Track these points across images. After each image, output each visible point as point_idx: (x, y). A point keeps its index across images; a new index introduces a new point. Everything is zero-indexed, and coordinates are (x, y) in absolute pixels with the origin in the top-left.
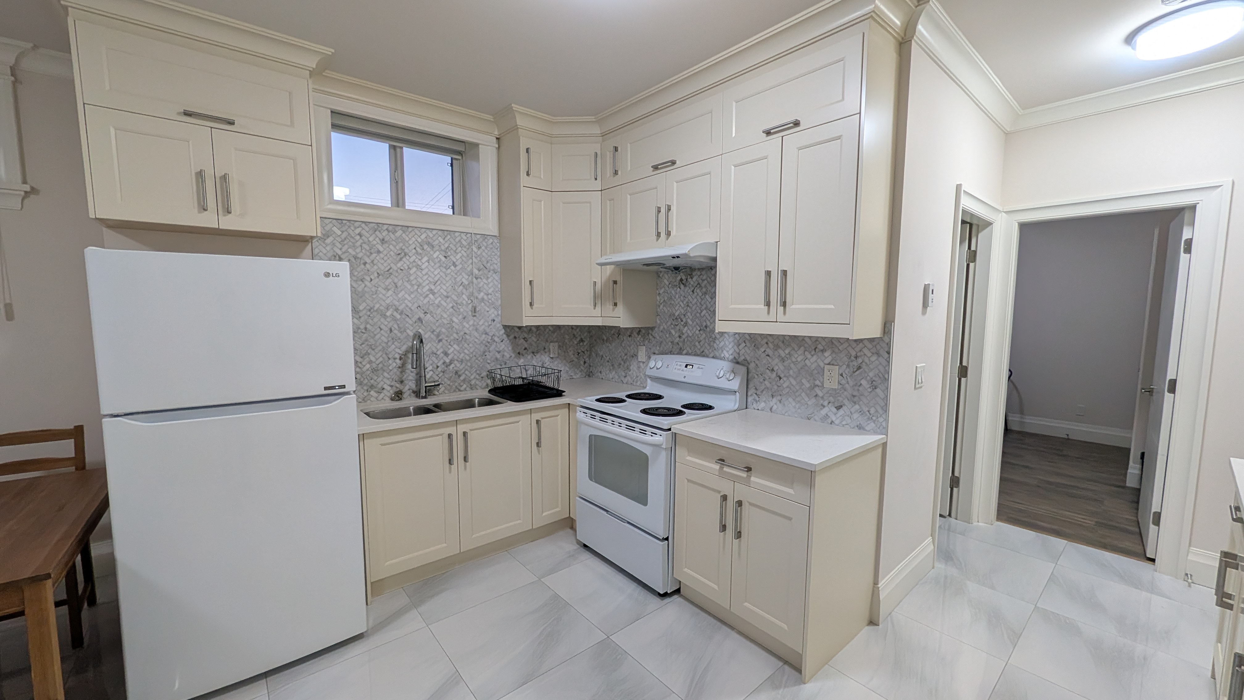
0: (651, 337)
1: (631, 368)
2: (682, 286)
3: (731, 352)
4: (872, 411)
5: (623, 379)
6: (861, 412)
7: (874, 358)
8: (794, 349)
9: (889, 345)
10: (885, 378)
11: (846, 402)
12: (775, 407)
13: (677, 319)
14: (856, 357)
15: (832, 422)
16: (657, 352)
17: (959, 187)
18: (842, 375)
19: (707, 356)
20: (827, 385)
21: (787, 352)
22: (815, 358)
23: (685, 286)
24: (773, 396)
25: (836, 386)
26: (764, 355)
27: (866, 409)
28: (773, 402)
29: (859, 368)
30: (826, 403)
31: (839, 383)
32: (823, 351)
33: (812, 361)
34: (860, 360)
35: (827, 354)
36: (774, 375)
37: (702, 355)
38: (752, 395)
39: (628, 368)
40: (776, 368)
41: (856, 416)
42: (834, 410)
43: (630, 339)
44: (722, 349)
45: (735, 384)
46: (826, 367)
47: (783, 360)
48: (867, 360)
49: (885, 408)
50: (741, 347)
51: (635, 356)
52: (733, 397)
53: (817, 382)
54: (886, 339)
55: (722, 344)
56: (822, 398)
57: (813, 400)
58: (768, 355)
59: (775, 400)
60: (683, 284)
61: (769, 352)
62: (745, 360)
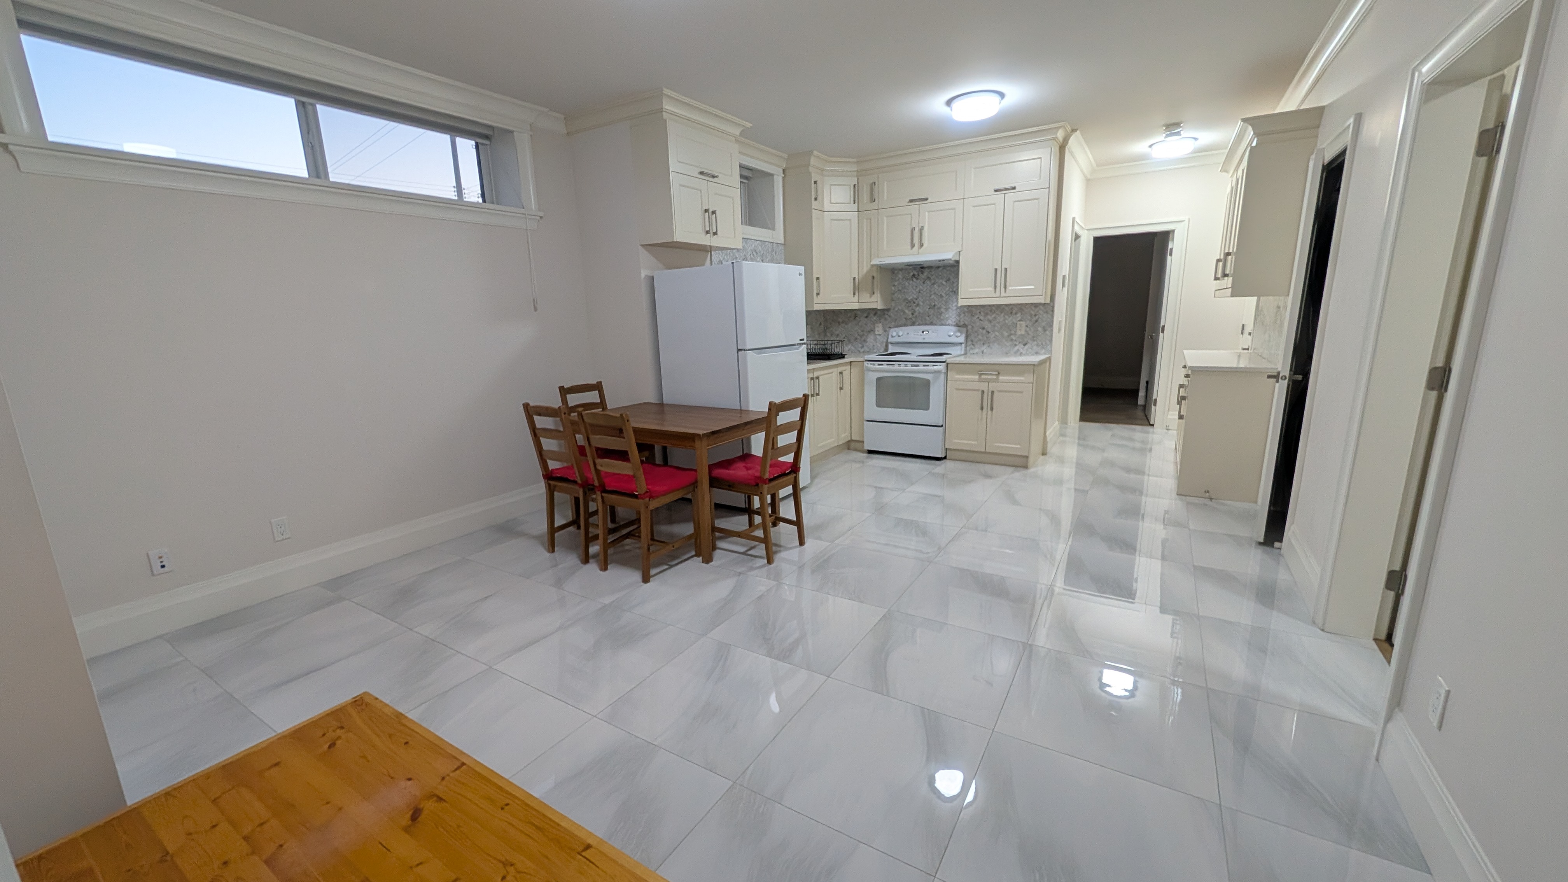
0: (886, 316)
1: (868, 340)
2: (914, 279)
3: (954, 320)
4: (1044, 343)
5: (860, 349)
6: (1038, 345)
7: (1045, 315)
8: (997, 315)
9: (1053, 307)
10: (1051, 325)
11: (1029, 341)
12: (985, 351)
13: (909, 303)
14: (1035, 315)
15: (1021, 353)
16: (892, 326)
17: (1074, 218)
18: (1027, 326)
19: (935, 325)
20: (1019, 333)
21: (993, 316)
22: (1011, 318)
23: (917, 279)
24: (984, 344)
25: (1023, 333)
26: (978, 320)
27: (1040, 343)
28: (984, 348)
29: (1036, 321)
30: (1017, 343)
31: (1026, 331)
32: (1016, 314)
33: (1009, 320)
34: (1037, 317)
35: (1019, 315)
36: (984, 331)
37: (932, 324)
38: (969, 345)
39: (865, 341)
40: (986, 327)
41: (1035, 347)
42: (1022, 346)
43: (866, 319)
44: (947, 319)
45: (962, 339)
46: (1019, 323)
47: (990, 321)
48: (1041, 316)
49: (1051, 341)
50: (961, 317)
51: (872, 331)
52: (959, 347)
53: (1013, 332)
54: (1052, 304)
55: (947, 316)
56: (1016, 341)
57: (1011, 343)
58: (981, 320)
59: (985, 346)
60: (916, 278)
61: (981, 318)
62: (964, 324)
